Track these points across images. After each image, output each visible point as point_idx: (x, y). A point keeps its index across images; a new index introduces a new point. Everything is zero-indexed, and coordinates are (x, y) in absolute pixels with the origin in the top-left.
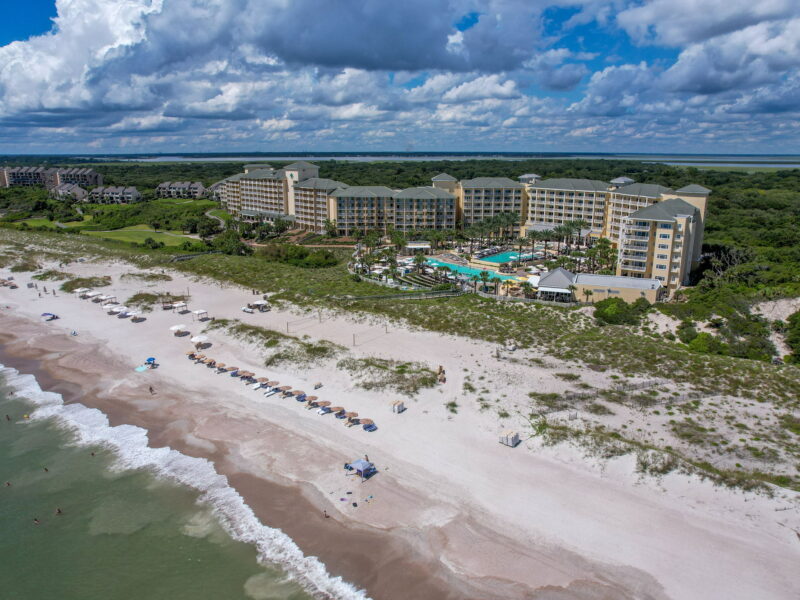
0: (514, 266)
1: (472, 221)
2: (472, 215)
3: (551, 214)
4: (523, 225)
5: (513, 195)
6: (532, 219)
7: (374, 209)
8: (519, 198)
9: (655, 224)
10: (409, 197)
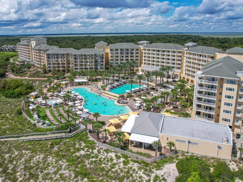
0: (127, 97)
1: (114, 65)
2: (114, 62)
3: (154, 61)
4: (140, 66)
5: (134, 51)
6: (145, 63)
7: (65, 59)
8: (138, 53)
9: (222, 80)
10: (80, 54)
